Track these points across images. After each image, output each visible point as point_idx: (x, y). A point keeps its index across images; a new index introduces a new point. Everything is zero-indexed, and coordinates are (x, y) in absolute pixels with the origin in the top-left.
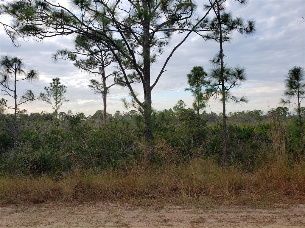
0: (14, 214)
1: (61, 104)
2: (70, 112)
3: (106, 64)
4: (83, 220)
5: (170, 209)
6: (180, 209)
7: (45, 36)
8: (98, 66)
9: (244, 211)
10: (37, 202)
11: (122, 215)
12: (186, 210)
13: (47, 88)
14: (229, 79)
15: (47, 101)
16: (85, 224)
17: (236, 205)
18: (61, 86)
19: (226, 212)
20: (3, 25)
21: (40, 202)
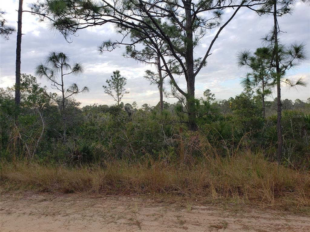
0: (42, 203)
1: (122, 96)
2: (135, 103)
4: (99, 213)
5: (192, 209)
6: (204, 209)
7: (77, 29)
8: (154, 56)
9: (283, 218)
10: (67, 192)
11: (139, 212)
12: (211, 212)
13: (109, 81)
14: (283, 59)
15: (109, 94)
16: (99, 218)
17: (274, 210)
18: (121, 79)
19: (258, 217)
21: (70, 192)
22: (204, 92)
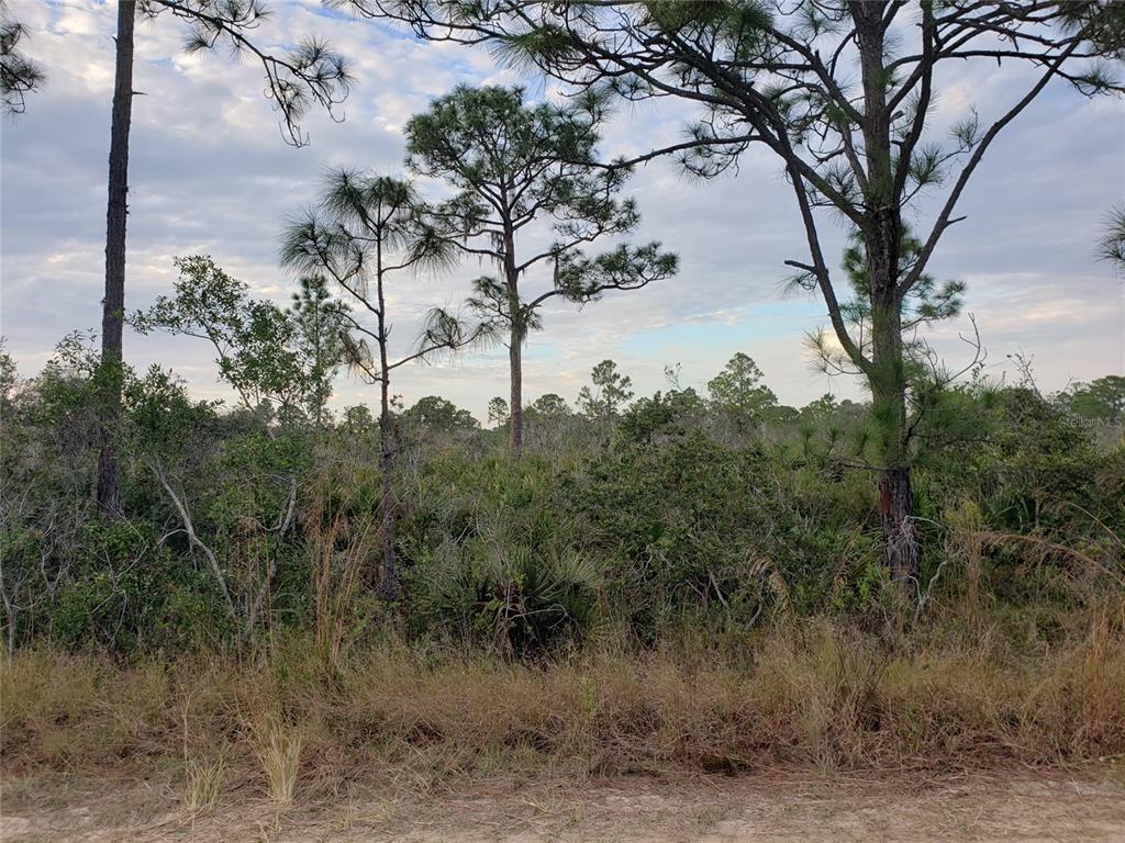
3: (519, 217)
8: (486, 226)
18: (332, 306)
20: (264, 58)
22: (595, 369)
